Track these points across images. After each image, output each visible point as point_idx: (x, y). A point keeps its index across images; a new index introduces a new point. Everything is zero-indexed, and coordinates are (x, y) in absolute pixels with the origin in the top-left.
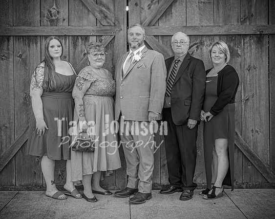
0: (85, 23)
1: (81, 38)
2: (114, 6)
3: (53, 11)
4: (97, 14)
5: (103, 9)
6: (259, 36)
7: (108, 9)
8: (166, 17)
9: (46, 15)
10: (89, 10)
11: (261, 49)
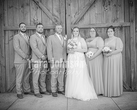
0: (48, 23)
1: (47, 30)
2: (60, 16)
3: (35, 19)
4: (53, 20)
5: (56, 18)
6: (121, 27)
7: (58, 18)
8: (81, 20)
9: (32, 21)
10: (50, 19)
11: (122, 33)
